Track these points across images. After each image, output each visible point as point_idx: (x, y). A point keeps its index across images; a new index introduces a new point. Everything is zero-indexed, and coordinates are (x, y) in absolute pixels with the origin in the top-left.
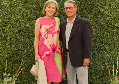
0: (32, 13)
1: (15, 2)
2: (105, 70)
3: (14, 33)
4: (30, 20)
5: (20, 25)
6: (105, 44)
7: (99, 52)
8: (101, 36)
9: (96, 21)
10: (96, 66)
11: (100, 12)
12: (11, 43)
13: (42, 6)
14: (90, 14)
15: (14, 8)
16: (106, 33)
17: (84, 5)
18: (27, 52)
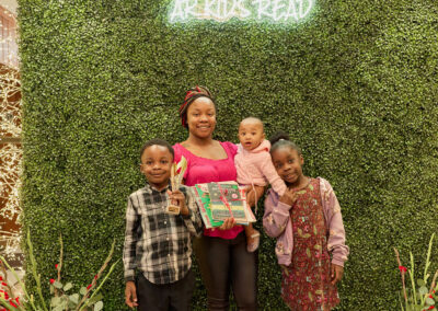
0: (151, 83)
1: (99, 48)
2: (384, 271)
3: (90, 147)
4: (142, 106)
5: (112, 123)
6: (381, 187)
7: (363, 213)
8: (367, 159)
9: (352, 111)
11: (363, 86)
12: (79, 181)
13: (183, 63)
14: (333, 89)
15: (93, 67)
16: (383, 151)
17: (313, 64)
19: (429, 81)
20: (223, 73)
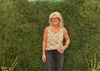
0: (25, 17)
1: (11, 8)
2: (85, 64)
3: (10, 33)
4: (23, 23)
5: (15, 27)
6: (85, 42)
7: (80, 49)
8: (81, 35)
9: (77, 23)
10: (78, 60)
11: (80, 16)
12: (8, 42)
13: (33, 11)
14: (72, 17)
15: (10, 13)
16: (85, 33)
17: (67, 11)
18: (21, 49)
19: (97, 14)
20: (43, 14)
